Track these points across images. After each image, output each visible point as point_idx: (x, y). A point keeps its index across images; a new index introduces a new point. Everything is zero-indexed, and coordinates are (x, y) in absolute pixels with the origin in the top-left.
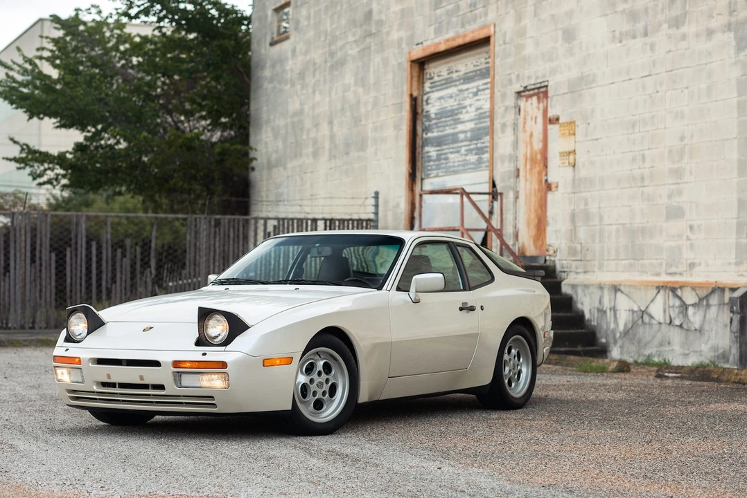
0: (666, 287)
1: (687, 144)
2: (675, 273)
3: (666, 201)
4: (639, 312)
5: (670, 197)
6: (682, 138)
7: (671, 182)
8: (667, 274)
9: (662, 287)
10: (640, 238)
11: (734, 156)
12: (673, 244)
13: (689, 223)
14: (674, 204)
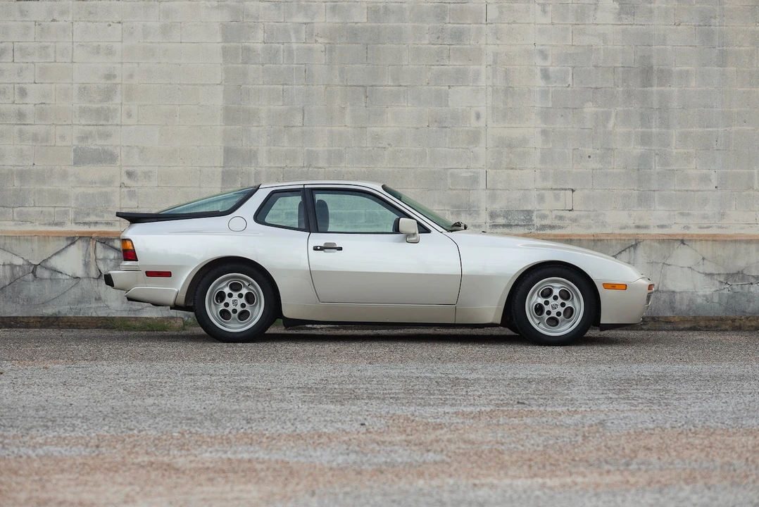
0: (91, 237)
1: (121, 84)
2: (96, 223)
3: (75, 142)
4: (26, 267)
5: (84, 138)
6: (110, 76)
7: (83, 122)
8: (76, 223)
9: (80, 237)
10: (17, 183)
11: (219, 102)
12: (91, 191)
13: (124, 169)
14: (93, 147)
